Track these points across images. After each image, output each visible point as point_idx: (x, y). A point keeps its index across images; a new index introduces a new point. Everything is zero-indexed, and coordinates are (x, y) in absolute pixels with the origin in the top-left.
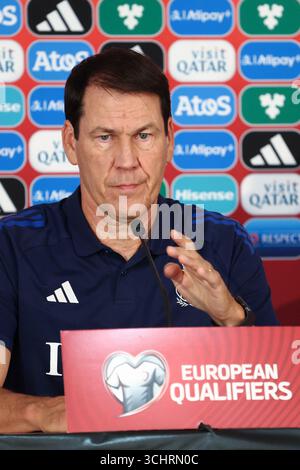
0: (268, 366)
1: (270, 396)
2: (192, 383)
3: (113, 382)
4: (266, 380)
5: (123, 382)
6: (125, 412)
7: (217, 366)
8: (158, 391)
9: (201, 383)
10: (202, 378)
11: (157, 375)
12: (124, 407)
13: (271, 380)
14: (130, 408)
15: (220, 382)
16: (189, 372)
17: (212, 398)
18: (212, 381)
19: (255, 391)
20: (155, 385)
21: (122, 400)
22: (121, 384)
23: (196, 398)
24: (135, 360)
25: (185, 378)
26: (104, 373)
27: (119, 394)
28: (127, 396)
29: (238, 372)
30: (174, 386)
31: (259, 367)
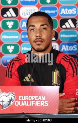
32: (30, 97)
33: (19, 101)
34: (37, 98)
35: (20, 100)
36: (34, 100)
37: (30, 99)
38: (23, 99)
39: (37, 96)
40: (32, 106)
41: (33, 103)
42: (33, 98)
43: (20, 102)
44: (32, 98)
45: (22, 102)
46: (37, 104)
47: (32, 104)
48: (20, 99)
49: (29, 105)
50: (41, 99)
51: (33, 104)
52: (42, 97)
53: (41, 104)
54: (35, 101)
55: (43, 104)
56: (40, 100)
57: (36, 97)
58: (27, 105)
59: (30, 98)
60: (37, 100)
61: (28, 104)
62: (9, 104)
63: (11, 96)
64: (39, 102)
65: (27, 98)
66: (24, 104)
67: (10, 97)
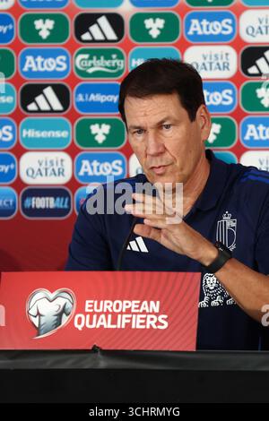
0: (152, 303)
1: (151, 325)
3: (33, 312)
4: (150, 313)
5: (40, 312)
6: (39, 335)
7: (113, 302)
8: (65, 319)
10: (100, 310)
11: (67, 307)
12: (38, 330)
13: (153, 313)
14: (42, 332)
15: (113, 313)
16: (91, 306)
17: (105, 327)
18: (107, 313)
19: (139, 321)
20: (64, 315)
21: (37, 325)
22: (38, 314)
23: (93, 326)
24: (52, 296)
25: (87, 310)
26: (27, 305)
27: (36, 321)
28: (42, 323)
32: (116, 302)
33: (85, 314)
34: (137, 306)
36: (128, 311)
37: (117, 308)
38: (98, 308)
39: (138, 302)
41: (124, 321)
42: (125, 307)
43: (88, 316)
48: (89, 308)
49: (114, 326)
51: (126, 324)
53: (149, 322)
55: (153, 323)
56: (144, 312)
57: (134, 302)
58: (110, 326)
60: (137, 311)
61: (112, 323)
63: (64, 300)
64: (141, 319)
65: (109, 307)
66: (100, 323)
67: (61, 302)
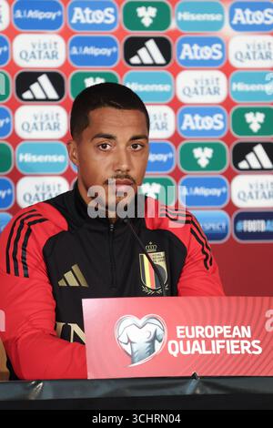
2: (185, 340)
9: (192, 341)
29: (220, 332)
30: (170, 342)
31: (236, 328)
35: (181, 339)
40: (216, 355)
44: (215, 330)
45: (188, 343)
46: (231, 348)
47: (217, 347)
50: (239, 334)
52: (243, 328)
54: (223, 341)
59: (209, 330)
62: (152, 349)
